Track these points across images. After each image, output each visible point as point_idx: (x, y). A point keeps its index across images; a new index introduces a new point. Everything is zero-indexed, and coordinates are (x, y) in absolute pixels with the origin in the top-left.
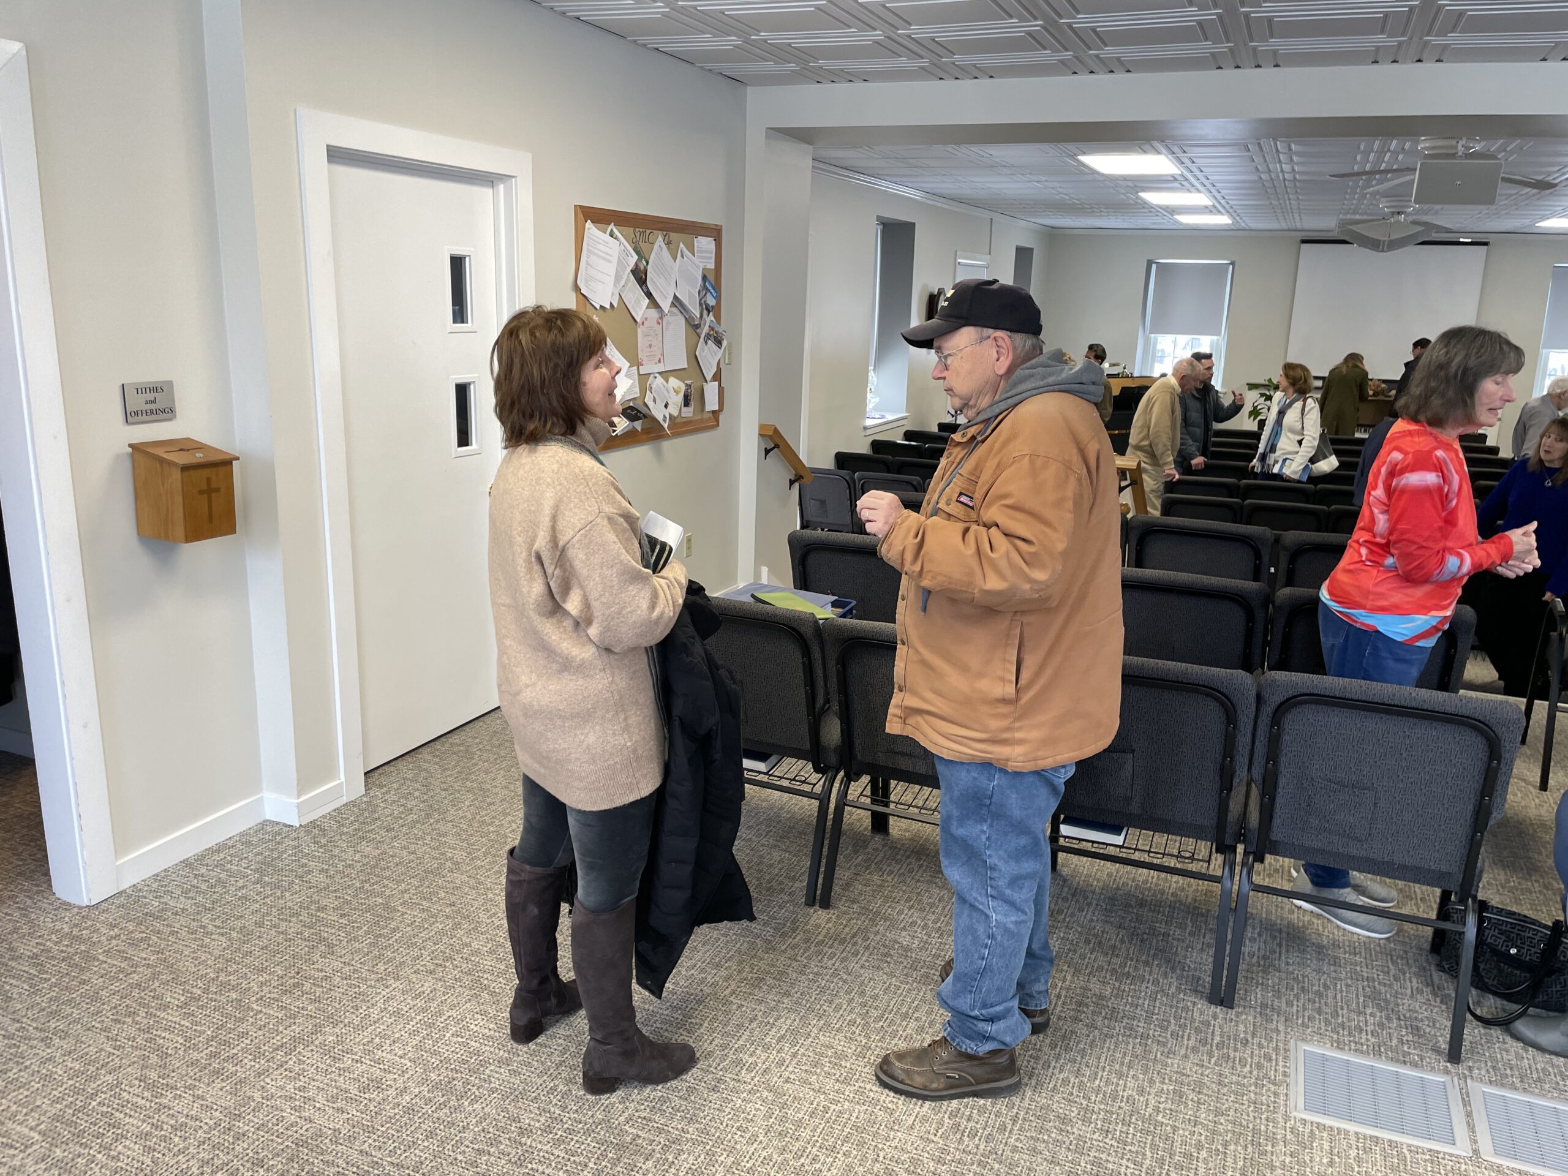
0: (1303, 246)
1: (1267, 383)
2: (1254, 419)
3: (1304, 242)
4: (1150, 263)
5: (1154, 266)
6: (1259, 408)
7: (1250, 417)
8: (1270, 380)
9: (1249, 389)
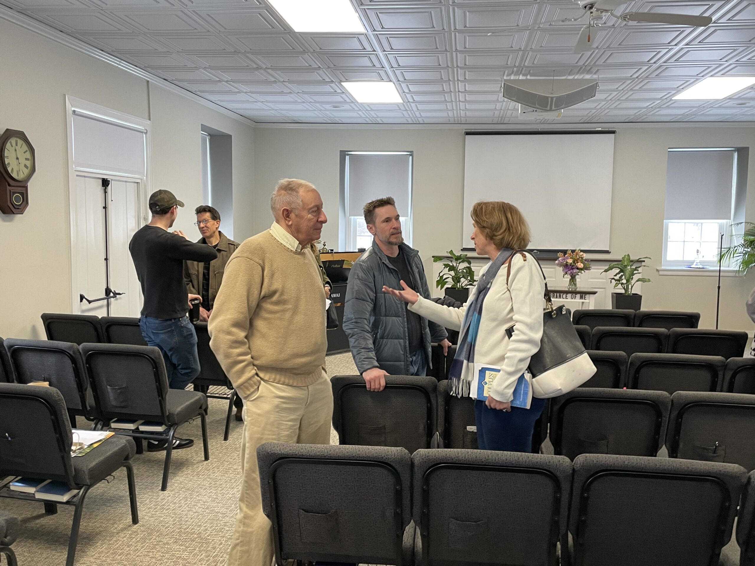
0: (467, 136)
1: (449, 255)
2: (441, 288)
3: (468, 134)
4: (343, 154)
5: (347, 158)
6: (445, 277)
7: (437, 287)
8: (451, 252)
9: (435, 261)
